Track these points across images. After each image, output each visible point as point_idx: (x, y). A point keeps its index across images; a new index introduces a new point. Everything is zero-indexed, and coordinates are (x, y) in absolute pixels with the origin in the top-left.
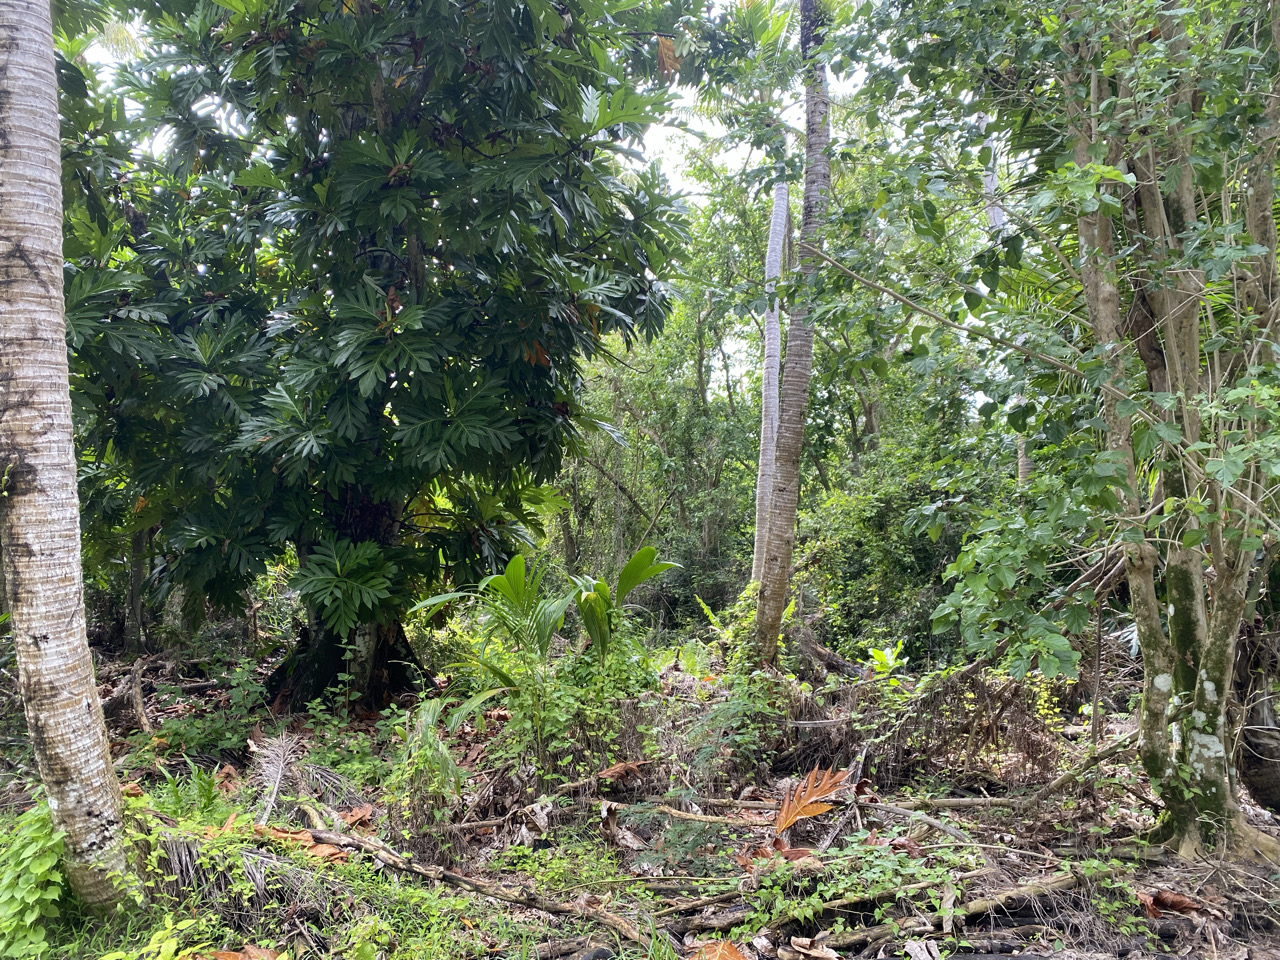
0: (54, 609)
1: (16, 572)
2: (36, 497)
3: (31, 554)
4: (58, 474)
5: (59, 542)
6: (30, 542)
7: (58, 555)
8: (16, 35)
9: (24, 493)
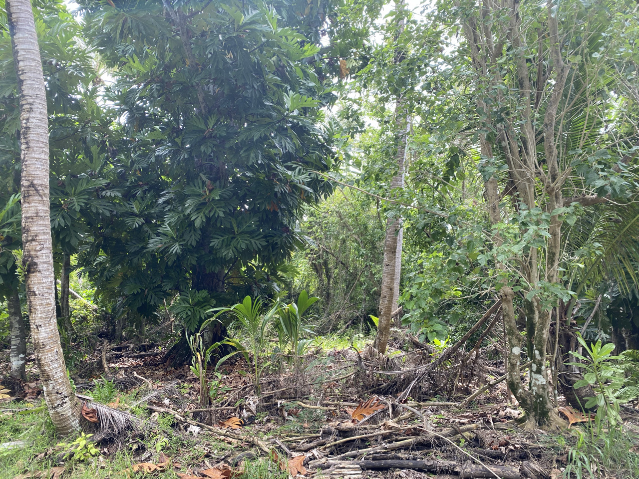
0: (44, 315)
1: (31, 302)
2: (38, 274)
3: (35, 295)
4: (45, 266)
5: (46, 290)
6: (35, 290)
7: (45, 295)
8: (32, 107)
9: (33, 272)
